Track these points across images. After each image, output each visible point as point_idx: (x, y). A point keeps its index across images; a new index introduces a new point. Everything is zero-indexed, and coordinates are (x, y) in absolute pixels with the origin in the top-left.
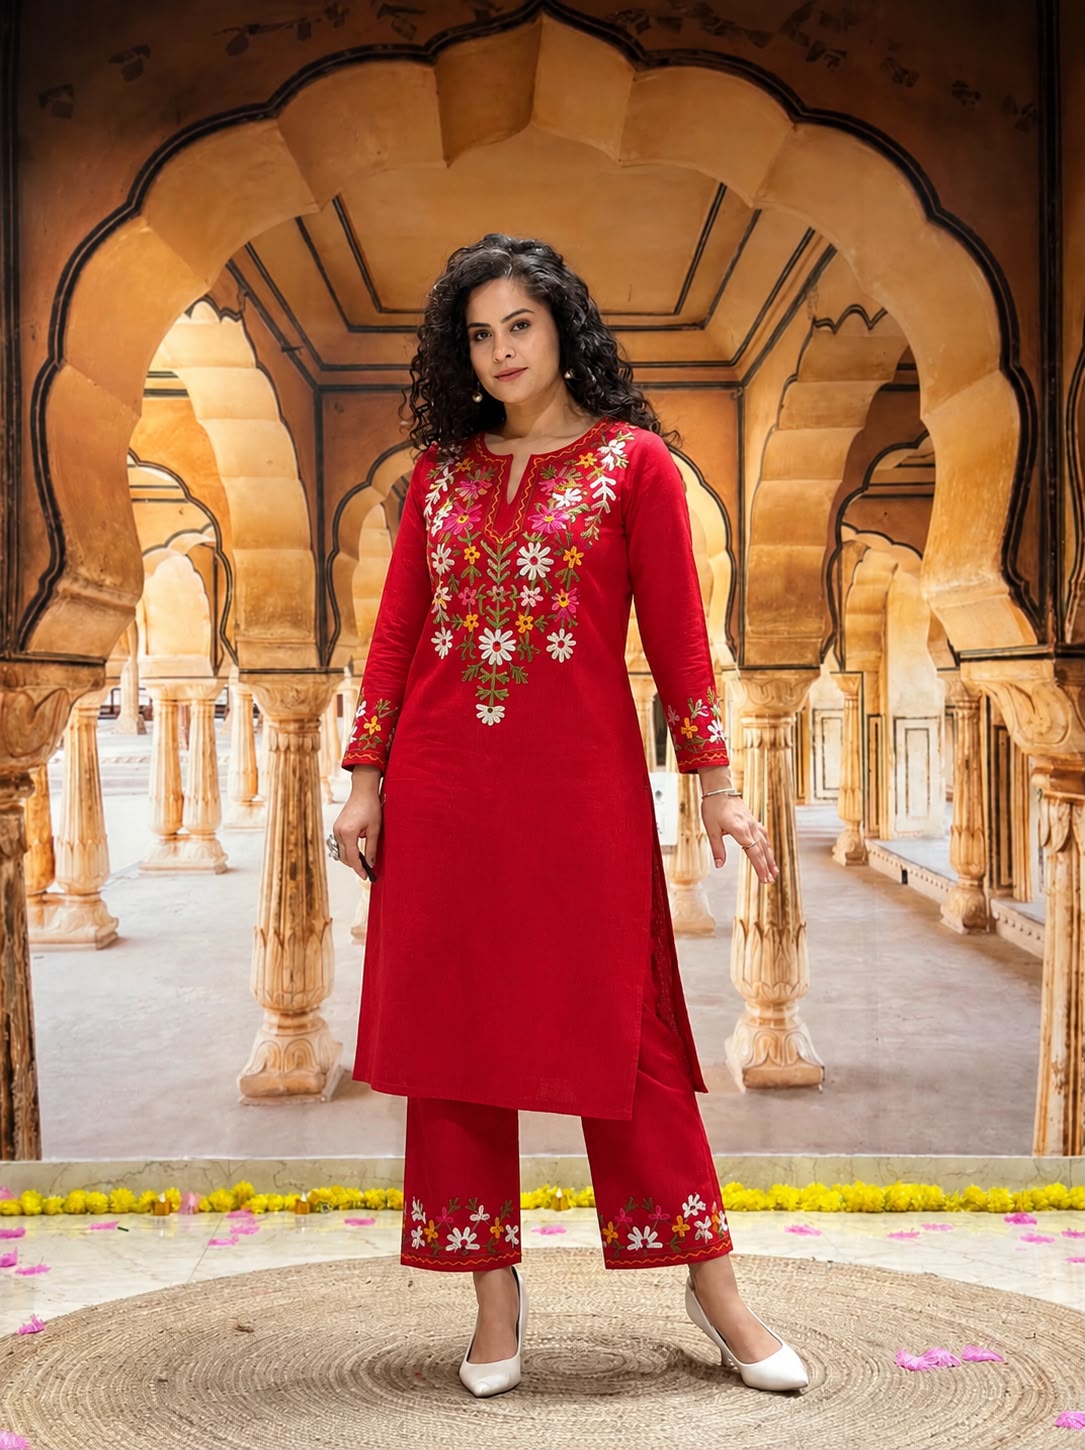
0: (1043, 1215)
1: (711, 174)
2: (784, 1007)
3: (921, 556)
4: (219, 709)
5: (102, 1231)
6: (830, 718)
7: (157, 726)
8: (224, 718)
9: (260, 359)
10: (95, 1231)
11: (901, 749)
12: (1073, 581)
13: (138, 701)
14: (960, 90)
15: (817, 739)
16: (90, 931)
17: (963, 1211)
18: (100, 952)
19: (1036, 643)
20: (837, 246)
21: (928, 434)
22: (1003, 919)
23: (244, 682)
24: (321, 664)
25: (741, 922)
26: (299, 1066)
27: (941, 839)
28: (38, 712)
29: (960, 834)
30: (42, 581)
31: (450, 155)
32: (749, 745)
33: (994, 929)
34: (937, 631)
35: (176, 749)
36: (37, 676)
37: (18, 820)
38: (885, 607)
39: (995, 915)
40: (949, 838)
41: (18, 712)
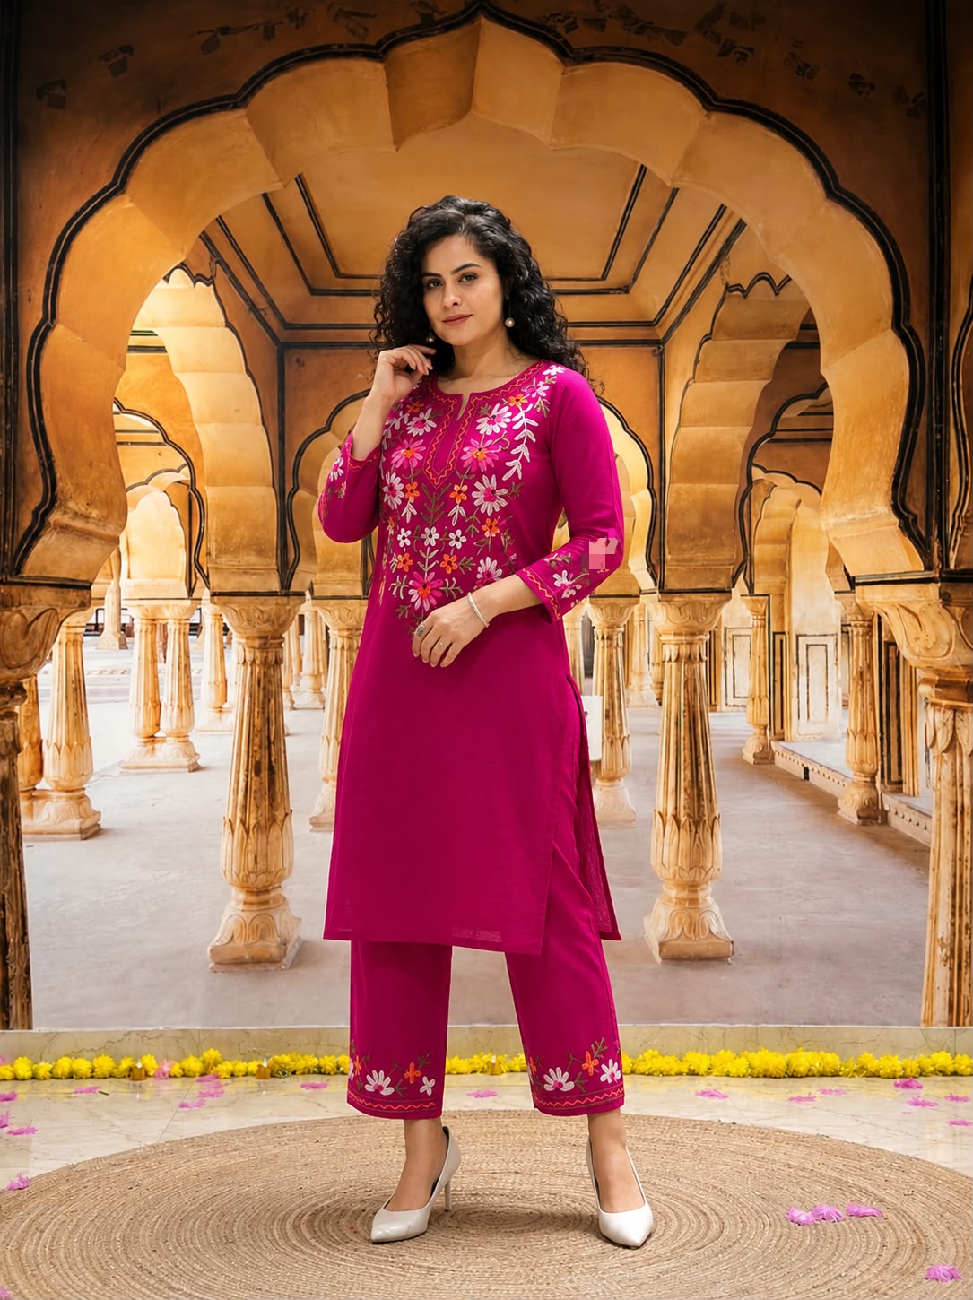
0: (928, 1081)
1: (633, 157)
2: (699, 889)
3: (820, 492)
4: (192, 627)
5: (84, 1094)
6: (740, 635)
7: (138, 643)
8: (198, 635)
9: (229, 320)
10: (78, 1095)
11: (803, 662)
12: (957, 514)
13: (120, 619)
14: (856, 81)
15: (728, 654)
16: (75, 823)
17: (856, 1076)
18: (84, 842)
19: (923, 569)
20: (746, 220)
21: (828, 386)
22: (893, 811)
23: (214, 604)
24: (282, 588)
25: (660, 813)
26: (262, 937)
27: (839, 741)
28: (31, 630)
29: (855, 737)
30: (35, 513)
31: (399, 140)
32: (667, 659)
33: (885, 821)
34: (834, 559)
35: (154, 662)
36: (30, 597)
37: (13, 724)
38: (789, 537)
39: (887, 808)
40: (845, 739)
41: (13, 629)
